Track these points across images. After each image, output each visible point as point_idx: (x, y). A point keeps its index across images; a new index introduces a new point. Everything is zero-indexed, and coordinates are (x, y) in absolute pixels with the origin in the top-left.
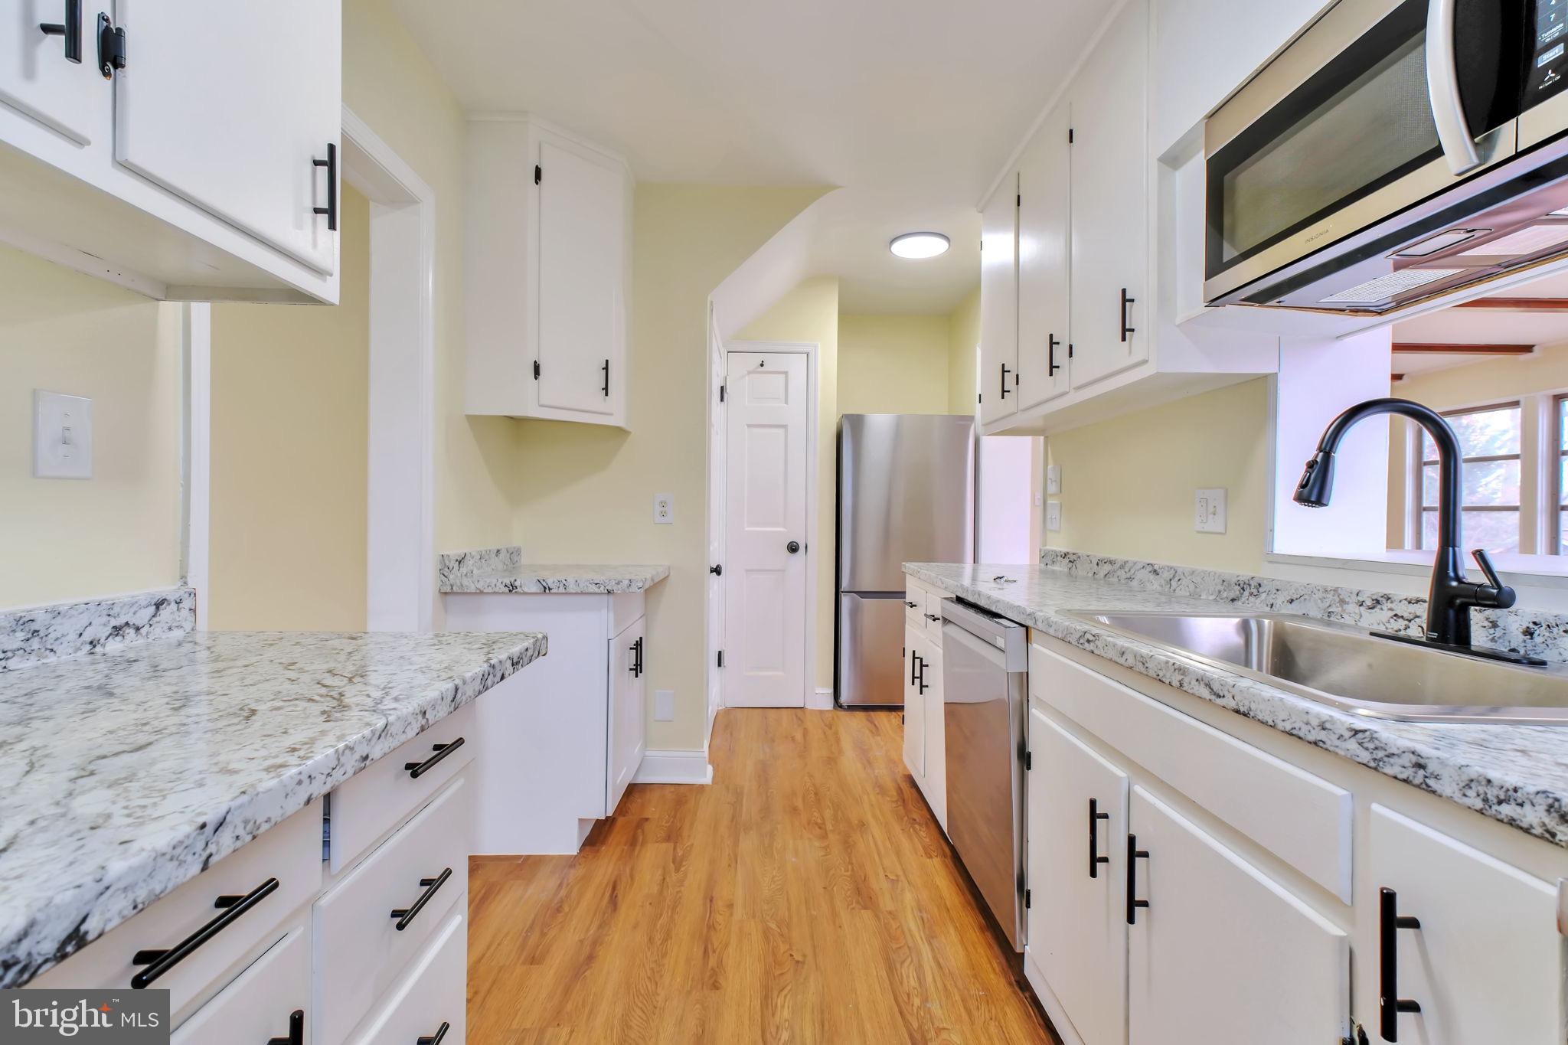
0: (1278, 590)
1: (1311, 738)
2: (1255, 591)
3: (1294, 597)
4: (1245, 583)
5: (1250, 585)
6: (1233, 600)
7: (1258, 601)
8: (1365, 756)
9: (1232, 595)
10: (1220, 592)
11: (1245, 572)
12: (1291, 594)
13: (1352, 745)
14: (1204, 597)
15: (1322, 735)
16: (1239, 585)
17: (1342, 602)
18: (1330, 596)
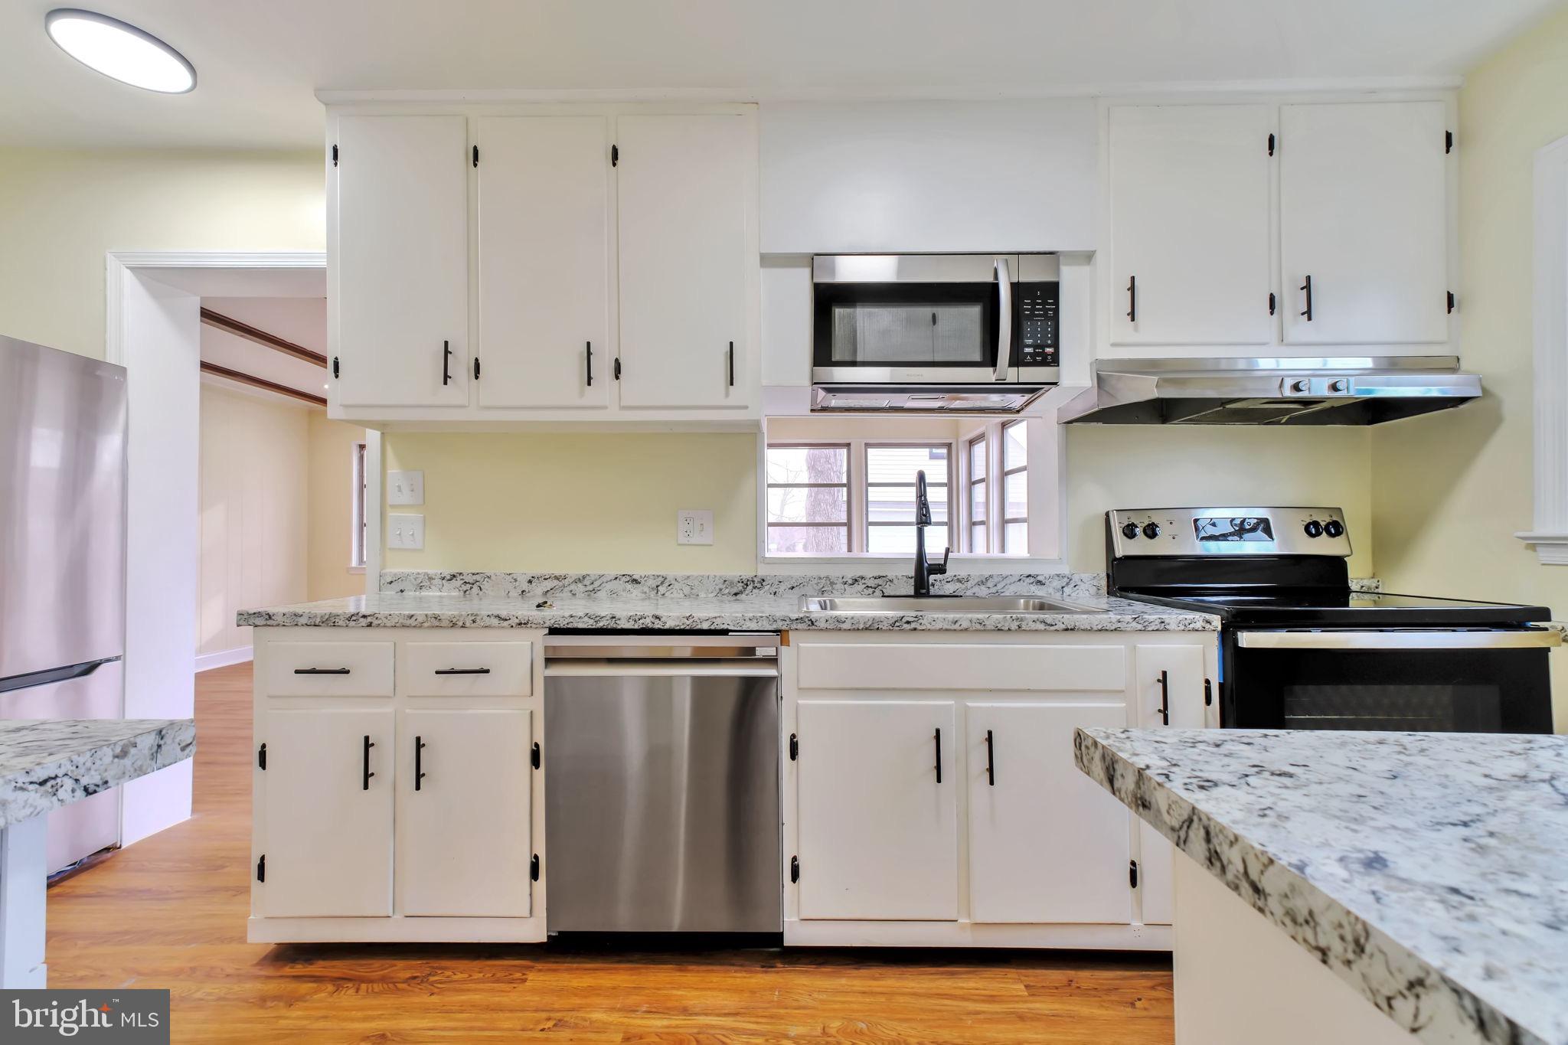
0: (780, 582)
1: (1113, 628)
2: (759, 585)
3: (795, 585)
4: (748, 580)
5: (753, 581)
6: (736, 594)
7: (762, 592)
8: (1140, 627)
9: (735, 590)
10: (721, 590)
11: (747, 573)
12: (792, 583)
13: (1134, 624)
14: (702, 595)
15: (1119, 625)
16: (742, 582)
17: (832, 583)
18: (823, 581)
